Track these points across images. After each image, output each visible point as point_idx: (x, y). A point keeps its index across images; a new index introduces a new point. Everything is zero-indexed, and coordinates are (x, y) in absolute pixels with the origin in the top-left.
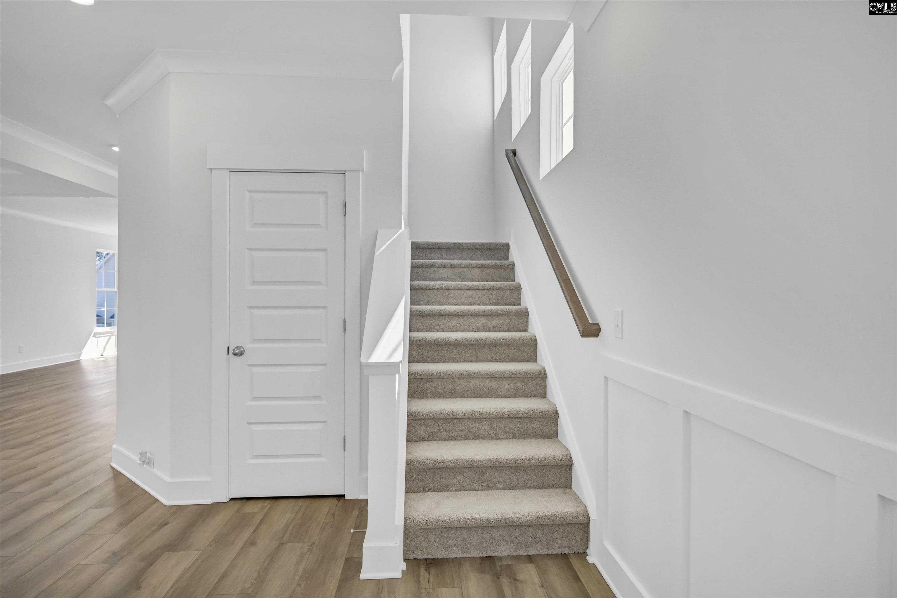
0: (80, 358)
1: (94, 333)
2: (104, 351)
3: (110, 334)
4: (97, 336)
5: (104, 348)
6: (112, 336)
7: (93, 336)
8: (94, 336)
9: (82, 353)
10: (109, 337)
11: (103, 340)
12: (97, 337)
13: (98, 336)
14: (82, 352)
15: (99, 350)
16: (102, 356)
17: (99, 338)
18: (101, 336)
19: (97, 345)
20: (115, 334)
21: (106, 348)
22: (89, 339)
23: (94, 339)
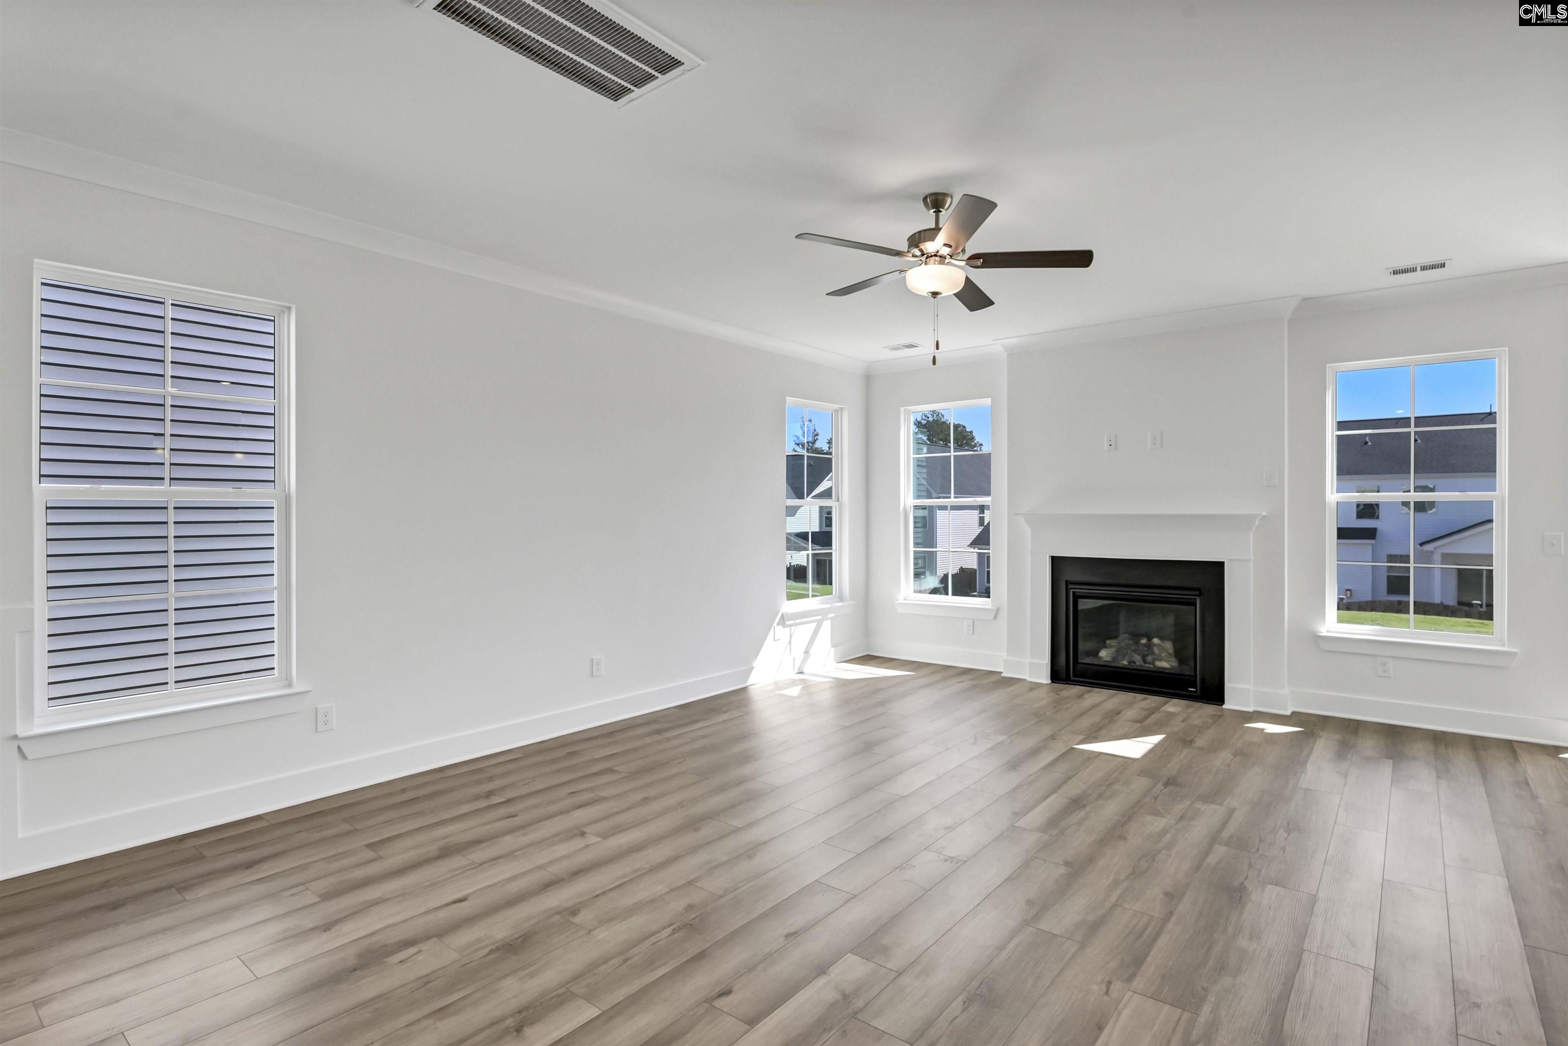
0: (748, 683)
1: (782, 615)
2: (804, 661)
3: (820, 617)
4: (788, 623)
5: (806, 652)
6: (824, 620)
7: (778, 624)
8: (782, 622)
9: (753, 668)
10: (816, 623)
11: (804, 632)
12: (791, 626)
13: (792, 622)
14: (754, 666)
15: (794, 658)
16: (802, 673)
17: (793, 628)
18: (797, 621)
19: (789, 645)
20: (832, 615)
21: (810, 652)
22: (769, 631)
23: (780, 632)
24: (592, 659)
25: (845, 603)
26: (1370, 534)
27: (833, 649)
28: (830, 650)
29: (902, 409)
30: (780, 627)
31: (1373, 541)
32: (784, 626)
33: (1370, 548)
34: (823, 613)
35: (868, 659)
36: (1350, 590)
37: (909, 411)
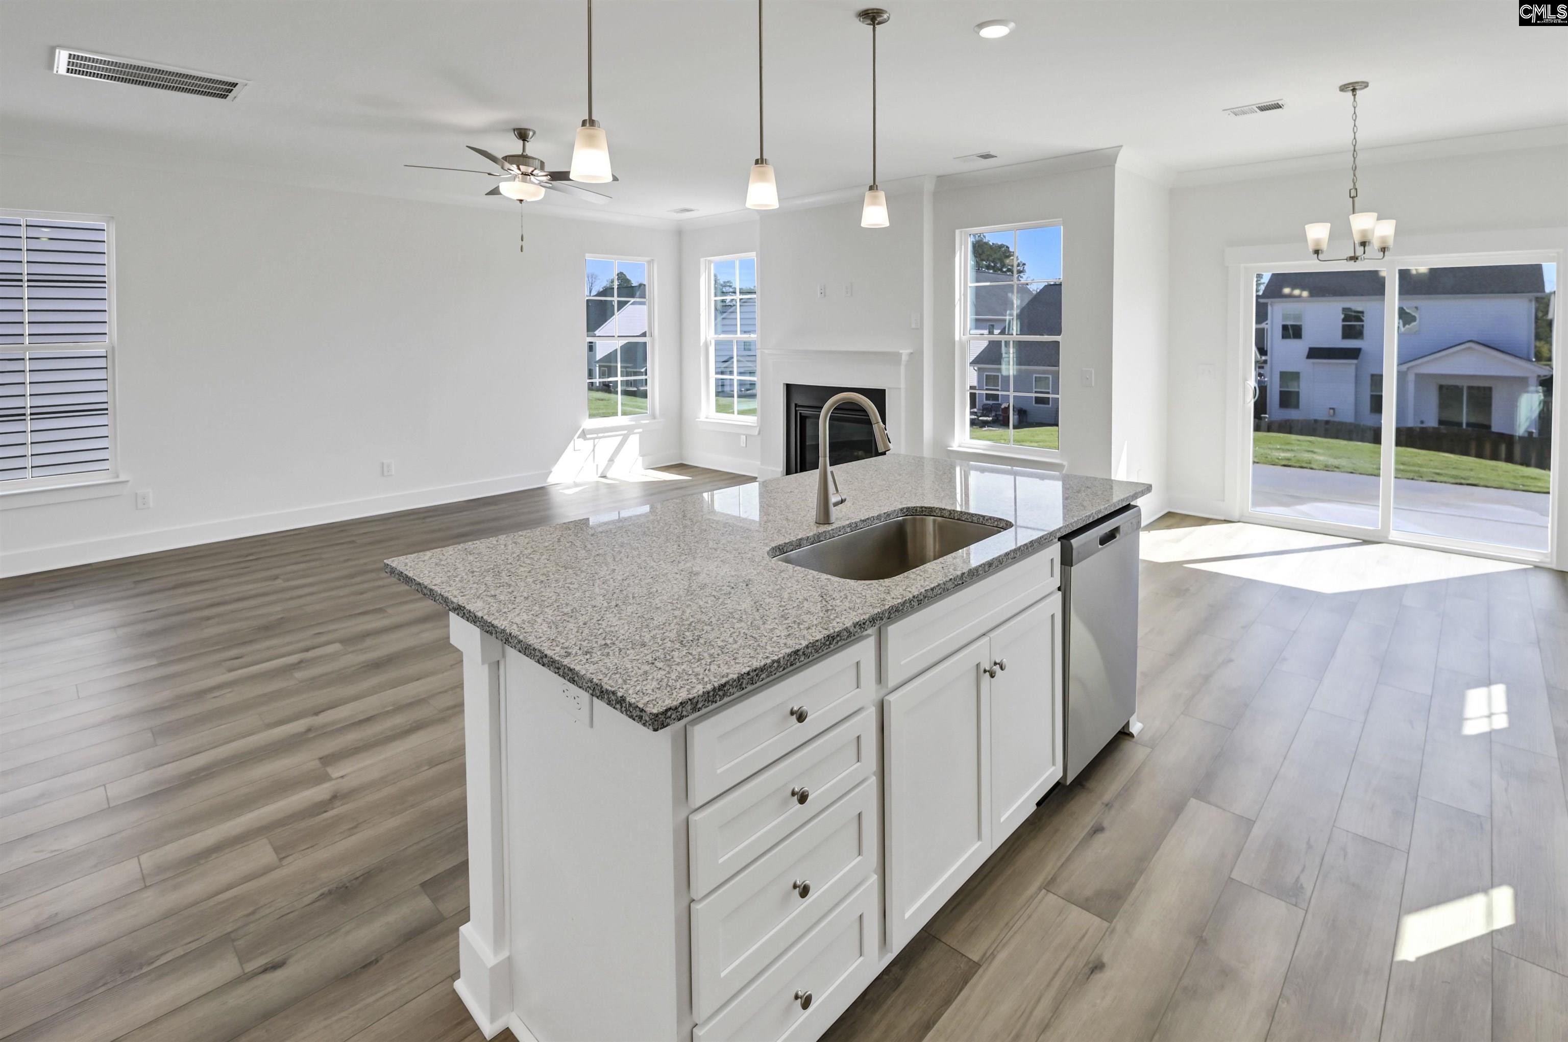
0: (548, 483)
1: (583, 430)
2: (608, 468)
3: (625, 432)
4: (588, 436)
5: (611, 460)
6: (630, 435)
7: (578, 438)
8: (584, 435)
9: (551, 472)
10: (622, 437)
11: (607, 445)
12: (592, 439)
13: (594, 436)
14: (553, 469)
15: (597, 465)
16: (604, 477)
17: (596, 440)
18: (600, 435)
19: (592, 453)
20: (640, 430)
21: (615, 460)
22: (570, 443)
23: (578, 442)
24: (383, 464)
25: (656, 420)
26: (1354, 354)
27: (641, 458)
28: (637, 459)
29: (702, 260)
30: (581, 440)
31: (1355, 361)
32: (585, 439)
33: (1353, 367)
34: (630, 430)
35: (680, 467)
36: (1333, 409)
37: (710, 262)
